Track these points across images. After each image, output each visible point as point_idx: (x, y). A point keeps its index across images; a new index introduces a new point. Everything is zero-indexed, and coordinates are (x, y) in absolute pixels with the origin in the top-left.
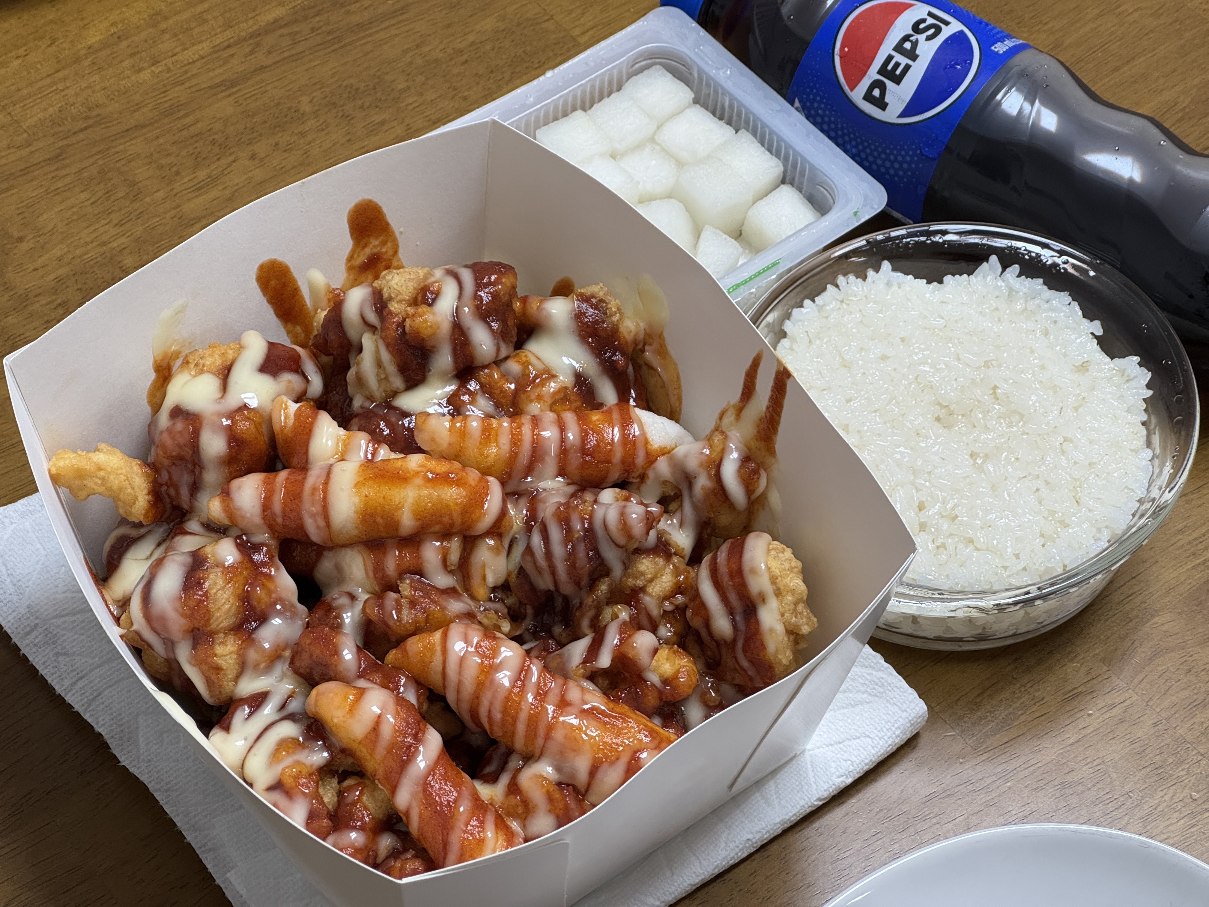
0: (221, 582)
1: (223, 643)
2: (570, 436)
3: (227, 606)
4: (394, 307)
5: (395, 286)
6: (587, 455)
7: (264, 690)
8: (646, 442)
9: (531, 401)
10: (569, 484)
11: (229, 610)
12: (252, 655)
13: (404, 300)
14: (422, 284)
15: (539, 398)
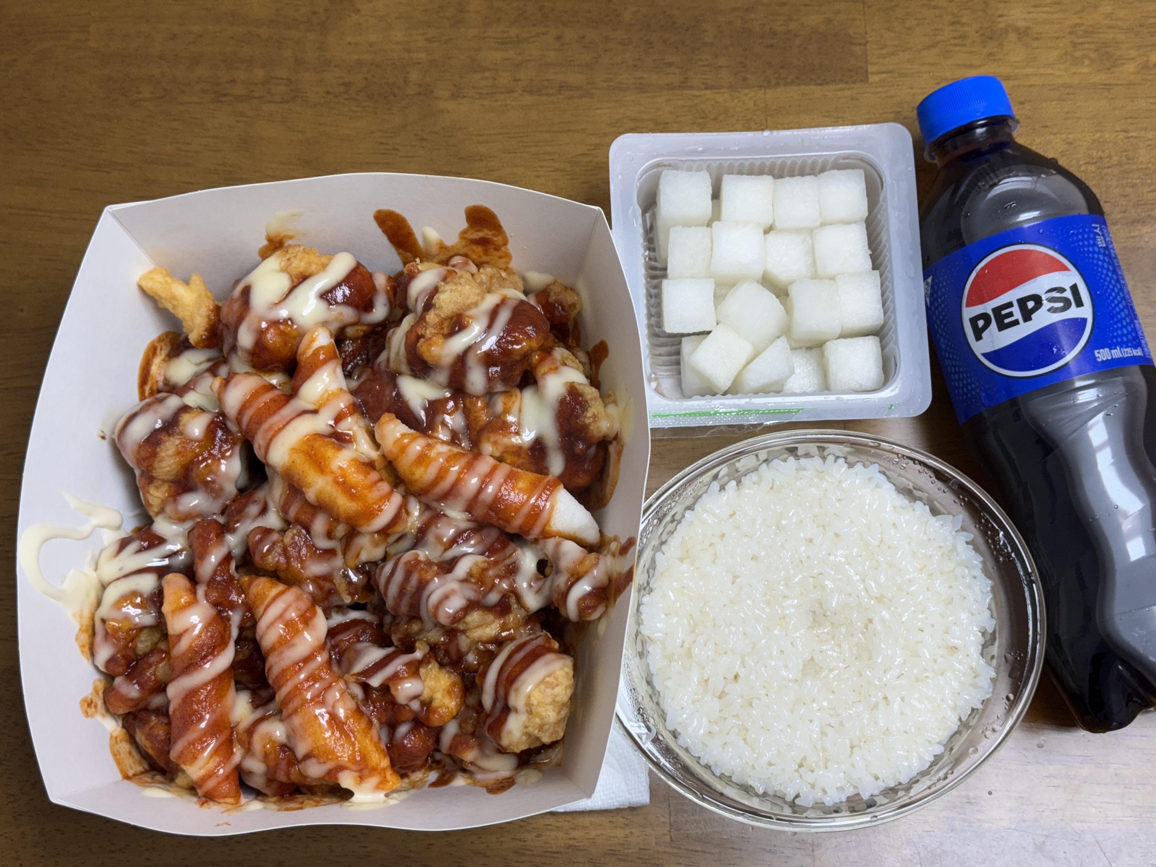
0: (171, 451)
1: (157, 488)
2: (490, 489)
3: (168, 469)
4: (431, 317)
5: (441, 300)
6: (493, 511)
7: (164, 537)
8: (549, 521)
9: (489, 441)
10: (469, 520)
11: (168, 472)
12: (169, 509)
13: (440, 316)
14: (462, 311)
15: (495, 443)
